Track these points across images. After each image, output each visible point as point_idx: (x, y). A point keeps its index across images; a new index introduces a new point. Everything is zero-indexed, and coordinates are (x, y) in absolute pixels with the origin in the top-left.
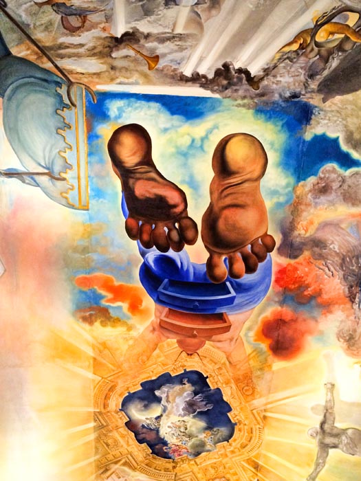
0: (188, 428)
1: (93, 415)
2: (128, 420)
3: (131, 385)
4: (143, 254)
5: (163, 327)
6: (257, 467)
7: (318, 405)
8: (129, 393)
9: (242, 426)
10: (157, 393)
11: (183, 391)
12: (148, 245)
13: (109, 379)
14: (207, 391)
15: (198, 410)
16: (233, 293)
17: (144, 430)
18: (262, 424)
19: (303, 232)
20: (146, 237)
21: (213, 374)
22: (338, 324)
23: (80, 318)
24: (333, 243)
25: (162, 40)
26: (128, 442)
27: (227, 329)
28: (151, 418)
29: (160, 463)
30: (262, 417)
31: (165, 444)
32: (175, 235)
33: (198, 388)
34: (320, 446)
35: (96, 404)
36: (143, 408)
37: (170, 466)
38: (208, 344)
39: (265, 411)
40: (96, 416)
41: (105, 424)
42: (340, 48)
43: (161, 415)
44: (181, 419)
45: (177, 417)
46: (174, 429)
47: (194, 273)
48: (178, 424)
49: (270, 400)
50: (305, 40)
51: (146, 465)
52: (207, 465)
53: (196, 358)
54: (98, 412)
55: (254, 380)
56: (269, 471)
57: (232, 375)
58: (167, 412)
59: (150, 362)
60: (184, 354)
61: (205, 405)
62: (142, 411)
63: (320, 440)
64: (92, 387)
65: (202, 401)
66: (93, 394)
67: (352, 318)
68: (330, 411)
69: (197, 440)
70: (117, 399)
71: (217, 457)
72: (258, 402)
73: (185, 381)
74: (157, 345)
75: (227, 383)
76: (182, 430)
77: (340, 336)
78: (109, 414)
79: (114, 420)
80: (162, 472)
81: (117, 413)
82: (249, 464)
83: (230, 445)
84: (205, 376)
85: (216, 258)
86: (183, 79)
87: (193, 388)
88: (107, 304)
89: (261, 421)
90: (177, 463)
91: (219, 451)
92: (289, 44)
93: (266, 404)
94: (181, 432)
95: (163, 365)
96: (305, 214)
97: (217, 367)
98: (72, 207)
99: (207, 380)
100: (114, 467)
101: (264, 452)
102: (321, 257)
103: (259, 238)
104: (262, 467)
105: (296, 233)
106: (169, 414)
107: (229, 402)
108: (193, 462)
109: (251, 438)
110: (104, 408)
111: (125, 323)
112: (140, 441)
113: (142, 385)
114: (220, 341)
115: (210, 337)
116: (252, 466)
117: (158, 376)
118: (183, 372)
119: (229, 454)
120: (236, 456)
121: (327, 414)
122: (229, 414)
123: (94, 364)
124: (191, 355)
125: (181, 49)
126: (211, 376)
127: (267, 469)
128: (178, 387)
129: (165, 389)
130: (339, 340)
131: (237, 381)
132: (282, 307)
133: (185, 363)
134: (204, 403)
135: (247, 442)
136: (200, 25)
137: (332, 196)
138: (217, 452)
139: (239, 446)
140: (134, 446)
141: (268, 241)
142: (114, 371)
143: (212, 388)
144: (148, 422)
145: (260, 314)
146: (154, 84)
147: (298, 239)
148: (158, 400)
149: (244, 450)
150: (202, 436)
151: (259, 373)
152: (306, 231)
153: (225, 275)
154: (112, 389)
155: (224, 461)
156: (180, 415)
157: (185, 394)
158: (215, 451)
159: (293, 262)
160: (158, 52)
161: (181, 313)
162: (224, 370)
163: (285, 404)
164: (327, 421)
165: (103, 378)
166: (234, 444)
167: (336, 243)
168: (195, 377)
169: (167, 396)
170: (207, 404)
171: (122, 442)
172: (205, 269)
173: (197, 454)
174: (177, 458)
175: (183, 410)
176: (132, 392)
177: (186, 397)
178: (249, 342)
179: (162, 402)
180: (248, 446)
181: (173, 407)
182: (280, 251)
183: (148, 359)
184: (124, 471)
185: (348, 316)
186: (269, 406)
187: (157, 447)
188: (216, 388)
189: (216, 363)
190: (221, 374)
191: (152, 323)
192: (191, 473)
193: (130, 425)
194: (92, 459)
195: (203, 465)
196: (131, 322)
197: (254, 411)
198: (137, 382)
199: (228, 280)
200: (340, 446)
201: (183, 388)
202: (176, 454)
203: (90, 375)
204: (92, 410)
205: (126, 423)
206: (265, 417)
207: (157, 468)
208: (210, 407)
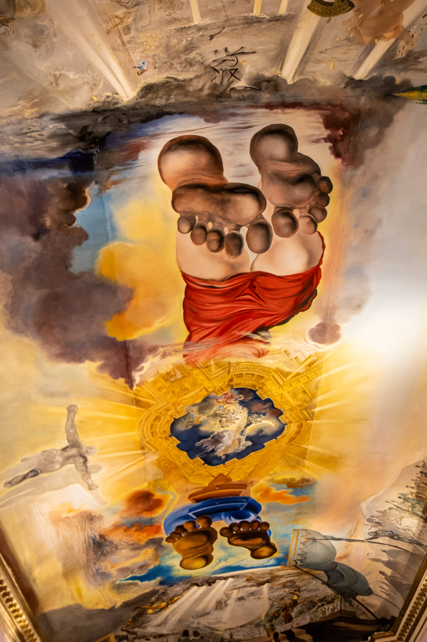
0: (218, 423)
1: (314, 418)
2: (280, 418)
3: (274, 445)
4: (258, 517)
5: (244, 486)
6: (138, 403)
7: (96, 472)
8: (276, 439)
9: (164, 436)
10: (249, 443)
11: (224, 450)
12: (254, 522)
13: (294, 446)
14: (202, 455)
15: (210, 439)
16: (191, 514)
17: (263, 411)
18: (144, 442)
19: (149, 550)
20: (256, 524)
21: (199, 467)
22: (105, 522)
23: (311, 481)
24: (128, 552)
25: (245, 587)
26: (282, 398)
27: (190, 496)
28: (256, 423)
29: (247, 382)
30: (146, 448)
31: (242, 403)
32: (236, 528)
33: (212, 455)
34: (80, 443)
35: (309, 427)
36: (263, 429)
37: (236, 381)
38: (206, 484)
39: (144, 454)
40: (312, 416)
41: (304, 411)
42: (153, 603)
43: (245, 427)
44: (226, 429)
45: (229, 429)
46: (233, 418)
47: (221, 516)
48: (229, 424)
49: (142, 462)
50: (172, 601)
51: (262, 377)
52: (194, 390)
53: (215, 474)
54: (309, 420)
55: (161, 472)
56: (122, 402)
57: (182, 471)
58: (241, 430)
59: (255, 463)
60: (226, 474)
61: (203, 444)
62: (265, 427)
63: (82, 448)
64: (311, 438)
65: (206, 447)
66: (311, 434)
67: (96, 529)
68: (84, 472)
69: (208, 413)
70: (288, 432)
71: (184, 401)
72: (152, 458)
73: (223, 457)
74: (249, 475)
75: (185, 465)
76: (224, 419)
77: (101, 517)
78: (298, 420)
79: (294, 415)
80: (244, 373)
81: (290, 422)
82: (147, 403)
83: (171, 416)
84: (206, 465)
85: (206, 526)
86: (233, 577)
87: (216, 454)
88: (288, 490)
89: (146, 444)
90: (228, 385)
91: (183, 408)
92: (179, 599)
93: (145, 459)
94: (225, 417)
95: (244, 464)
96: (151, 556)
97: (196, 473)
98: (303, 530)
99: (203, 462)
100: (301, 369)
101: (134, 419)
102: (133, 544)
103: (178, 539)
104: (132, 404)
105: (153, 548)
106: (238, 430)
107: (181, 451)
108: (210, 390)
109: (151, 428)
110: (302, 425)
111: (275, 482)
112: (269, 401)
113: (264, 446)
114: (197, 488)
115: (203, 489)
116: (142, 402)
117: (249, 456)
118: (226, 463)
119: (172, 407)
120: (163, 407)
121: (84, 468)
122: (179, 442)
123: (305, 455)
124: (220, 475)
125: (235, 586)
126: (200, 466)
127: (124, 403)
128: (230, 451)
129: (242, 448)
130: (100, 515)
131: (176, 468)
132: (151, 517)
133: (224, 469)
134: (204, 446)
135: (155, 423)
136: (225, 594)
137: (136, 567)
138: (184, 406)
139: (163, 418)
140: (276, 394)
141: (171, 540)
142: (289, 452)
143: (199, 458)
144: (259, 419)
145: (168, 509)
146: (248, 573)
147: (151, 546)
148: (248, 438)
149: (156, 415)
150: (203, 418)
151: (158, 477)
152: (146, 551)
153: (198, 521)
154: (292, 439)
155: (176, 398)
156: (227, 431)
157: (223, 448)
158: (187, 407)
159: (151, 537)
160: (247, 582)
161: (229, 495)
162: (189, 472)
163: (127, 463)
164: (82, 464)
165: (300, 446)
166: (168, 418)
167: (125, 552)
168: (215, 462)
169: (240, 443)
170: (202, 445)
171: (289, 398)
172: (213, 520)
173: (206, 399)
174: (228, 390)
175: (224, 436)
176: (274, 440)
177: (223, 446)
178: (172, 493)
179: (245, 437)
180: (152, 419)
181: (234, 436)
182: (162, 539)
183: (257, 465)
184: (290, 366)
185: (100, 528)
186: (142, 457)
187: (251, 398)
188: (195, 459)
189: (198, 474)
190: (192, 469)
191: (253, 486)
192: (211, 378)
193: (277, 413)
194: (324, 376)
195: (199, 389)
196: (271, 483)
197: (155, 450)
198: (268, 447)
199: (196, 519)
200: (60, 452)
201: (225, 452)
202: (230, 395)
203: (310, 447)
204: (315, 422)
205: (282, 414)
206: (143, 448)
207: (251, 376)
208: (198, 444)
